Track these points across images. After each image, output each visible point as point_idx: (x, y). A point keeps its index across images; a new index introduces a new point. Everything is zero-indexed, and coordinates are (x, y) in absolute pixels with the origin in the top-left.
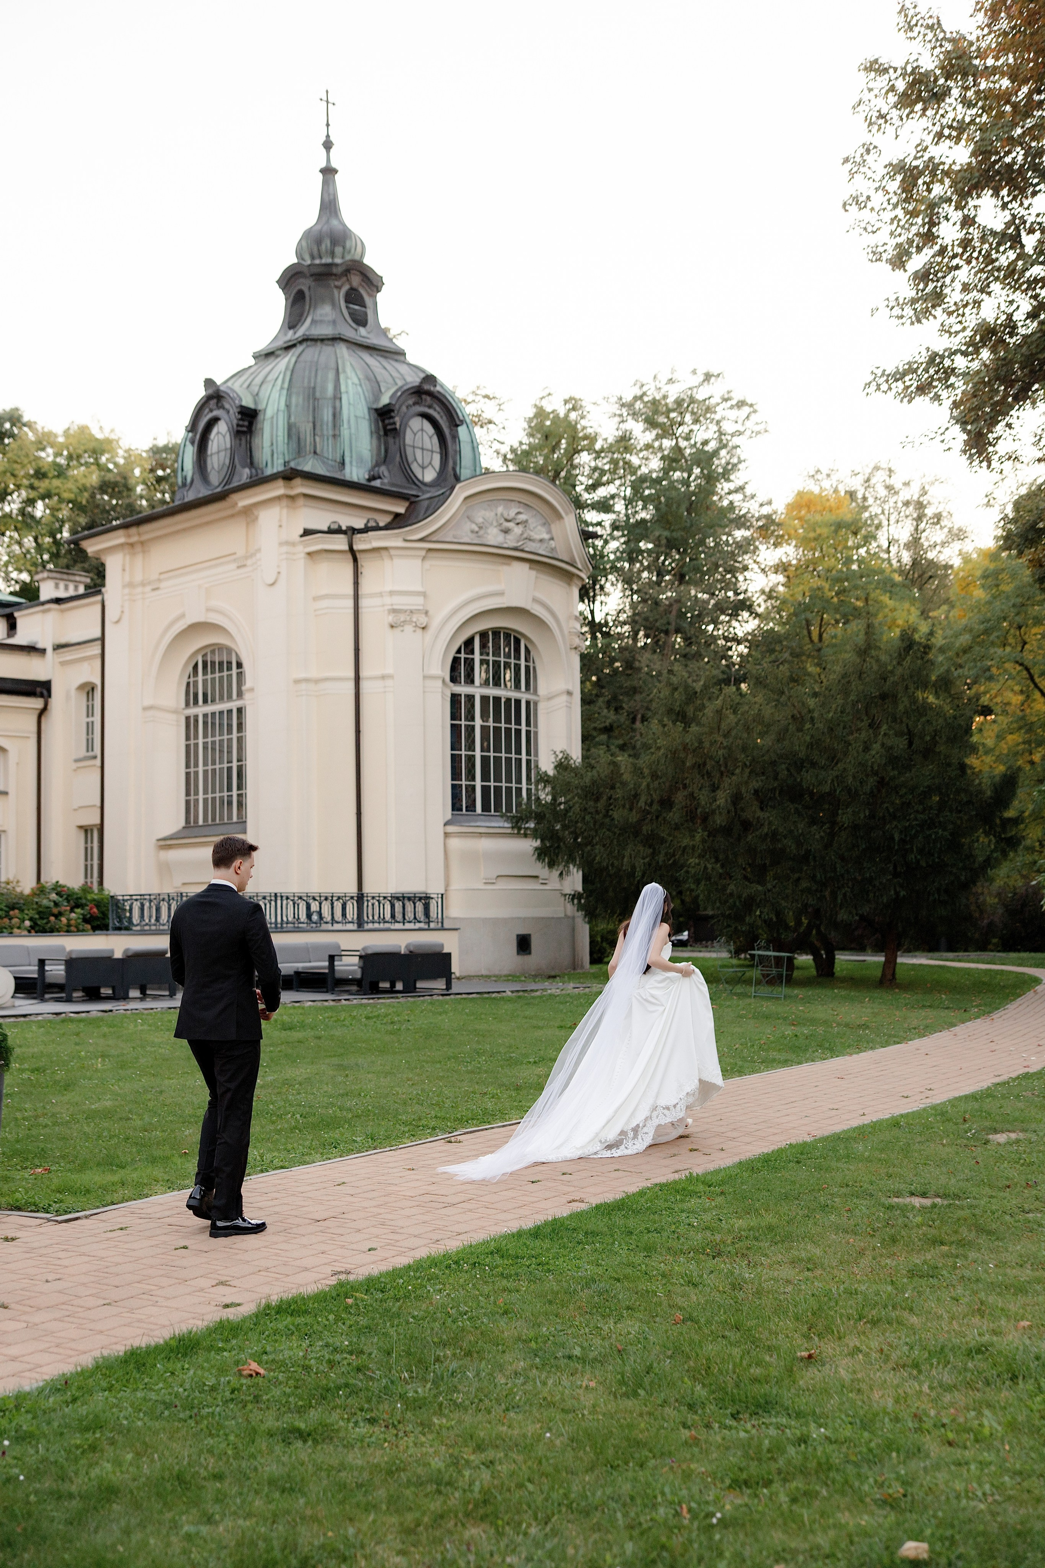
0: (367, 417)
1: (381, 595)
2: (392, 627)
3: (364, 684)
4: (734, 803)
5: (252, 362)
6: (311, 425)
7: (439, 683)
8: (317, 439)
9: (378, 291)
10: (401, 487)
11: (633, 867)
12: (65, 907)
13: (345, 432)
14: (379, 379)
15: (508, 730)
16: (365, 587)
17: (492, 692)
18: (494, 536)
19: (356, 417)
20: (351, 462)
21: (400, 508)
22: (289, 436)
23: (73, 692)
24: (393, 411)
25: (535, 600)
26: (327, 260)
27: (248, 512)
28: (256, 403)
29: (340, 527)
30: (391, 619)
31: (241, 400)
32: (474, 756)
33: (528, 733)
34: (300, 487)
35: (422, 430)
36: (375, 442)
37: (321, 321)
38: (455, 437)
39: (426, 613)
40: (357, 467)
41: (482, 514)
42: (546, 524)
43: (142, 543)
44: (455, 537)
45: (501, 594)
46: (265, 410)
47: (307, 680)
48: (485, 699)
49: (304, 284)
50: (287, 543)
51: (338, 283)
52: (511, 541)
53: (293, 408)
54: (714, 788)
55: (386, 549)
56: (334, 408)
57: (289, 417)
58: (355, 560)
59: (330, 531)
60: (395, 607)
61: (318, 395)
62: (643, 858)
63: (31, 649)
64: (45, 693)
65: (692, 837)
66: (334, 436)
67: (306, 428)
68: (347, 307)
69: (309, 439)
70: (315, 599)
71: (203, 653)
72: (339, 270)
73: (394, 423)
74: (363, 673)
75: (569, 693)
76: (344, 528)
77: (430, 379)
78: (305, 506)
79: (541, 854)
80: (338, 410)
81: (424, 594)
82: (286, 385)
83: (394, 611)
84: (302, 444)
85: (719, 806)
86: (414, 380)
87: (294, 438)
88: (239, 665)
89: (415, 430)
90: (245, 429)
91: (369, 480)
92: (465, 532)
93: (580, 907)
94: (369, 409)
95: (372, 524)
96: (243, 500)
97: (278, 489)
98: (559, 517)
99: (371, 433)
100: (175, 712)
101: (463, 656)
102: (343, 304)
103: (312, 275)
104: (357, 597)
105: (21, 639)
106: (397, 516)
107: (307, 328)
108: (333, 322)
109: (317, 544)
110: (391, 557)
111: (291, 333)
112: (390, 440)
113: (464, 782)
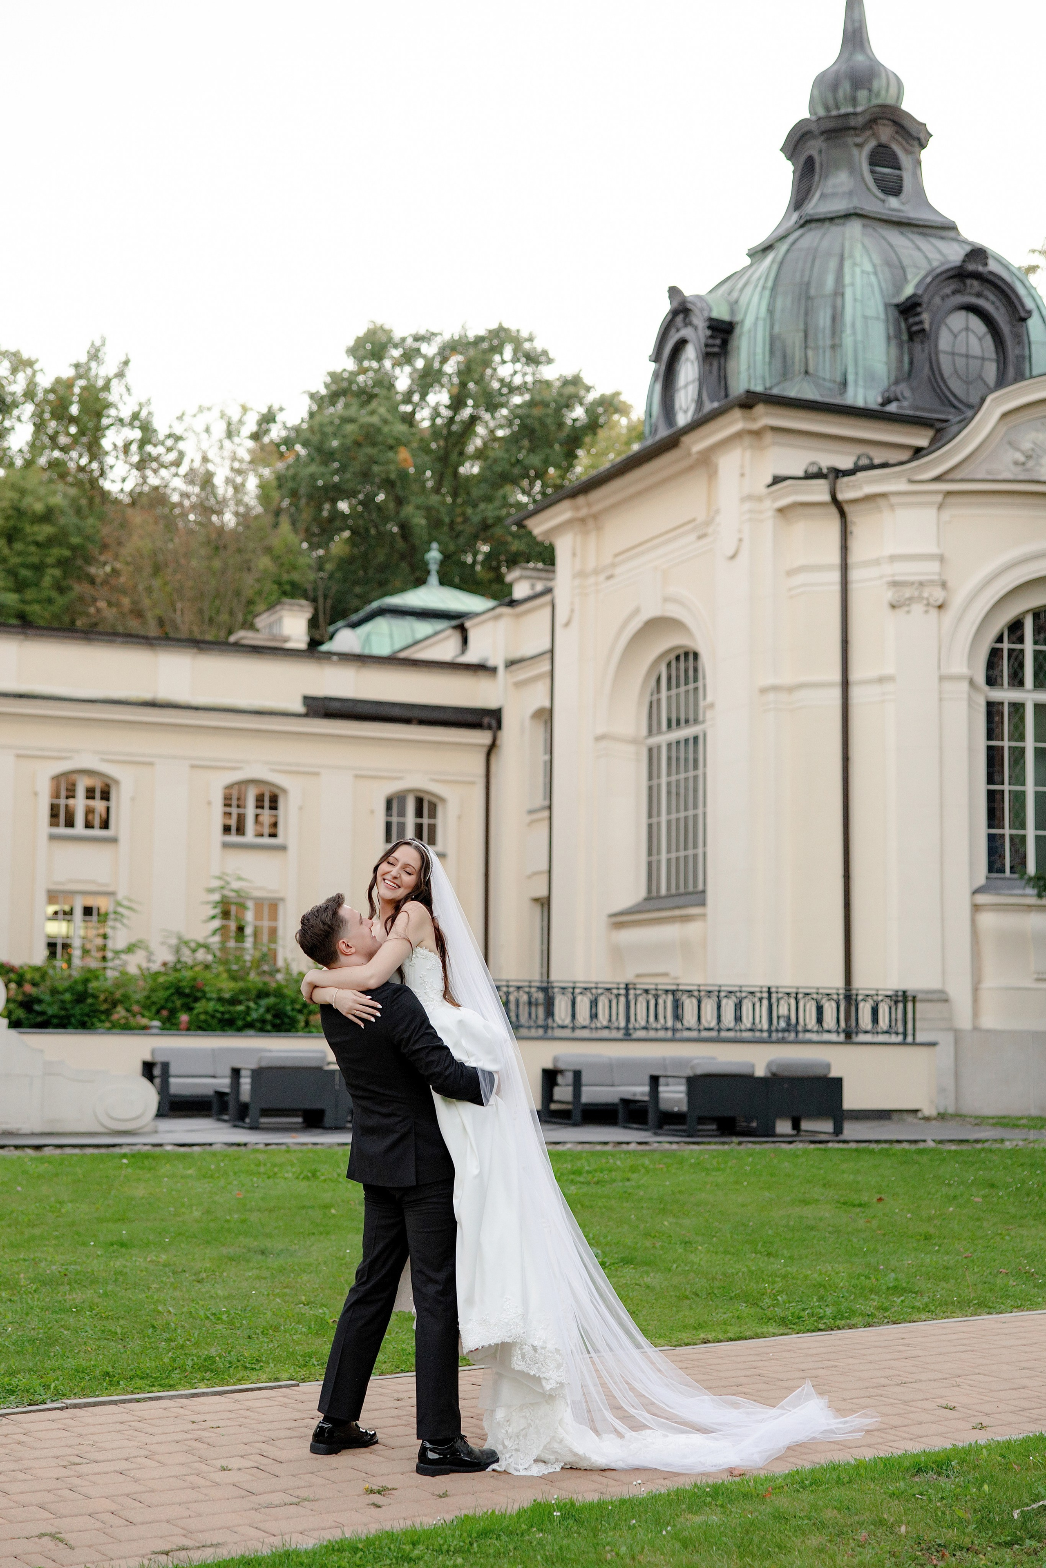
0: (882, 316)
1: (877, 562)
2: (893, 607)
3: (856, 693)
5: (748, 261)
6: (801, 334)
7: (965, 686)
8: (810, 353)
9: (923, 147)
10: (929, 411)
13: (848, 340)
14: (906, 262)
16: (859, 552)
19: (865, 318)
20: (856, 381)
21: (921, 439)
22: (772, 352)
23: (527, 722)
24: (919, 305)
26: (846, 109)
27: (708, 461)
28: (732, 312)
29: (820, 469)
30: (889, 595)
31: (711, 310)
32: (1023, 793)
34: (765, 417)
35: (967, 329)
36: (894, 351)
37: (834, 195)
38: (1021, 336)
39: (944, 585)
40: (865, 387)
41: (1031, 437)
43: (595, 517)
44: (988, 473)
46: (742, 322)
47: (775, 688)
48: (1040, 709)
49: (813, 148)
50: (749, 498)
51: (858, 140)
53: (778, 315)
55: (884, 495)
56: (834, 307)
57: (772, 326)
58: (843, 514)
59: (808, 476)
60: (897, 578)
61: (812, 292)
63: (481, 668)
64: (494, 723)
66: (833, 347)
68: (872, 172)
69: (798, 355)
70: (790, 573)
71: (666, 660)
72: (860, 121)
73: (921, 322)
74: (855, 675)
76: (825, 471)
78: (774, 444)
80: (839, 310)
81: (941, 559)
82: (770, 284)
83: (895, 584)
84: (789, 362)
86: (956, 258)
87: (778, 354)
89: (956, 330)
90: (716, 350)
91: (883, 404)
92: (1005, 463)
94: (887, 305)
95: (864, 462)
96: (697, 444)
97: (735, 422)
99: (889, 338)
100: (634, 741)
101: (1006, 646)
102: (865, 167)
103: (822, 133)
104: (845, 567)
105: (471, 657)
106: (918, 452)
107: (815, 206)
108: (851, 193)
109: (790, 495)
110: (892, 507)
111: (795, 216)
112: (918, 347)
113: (1007, 831)
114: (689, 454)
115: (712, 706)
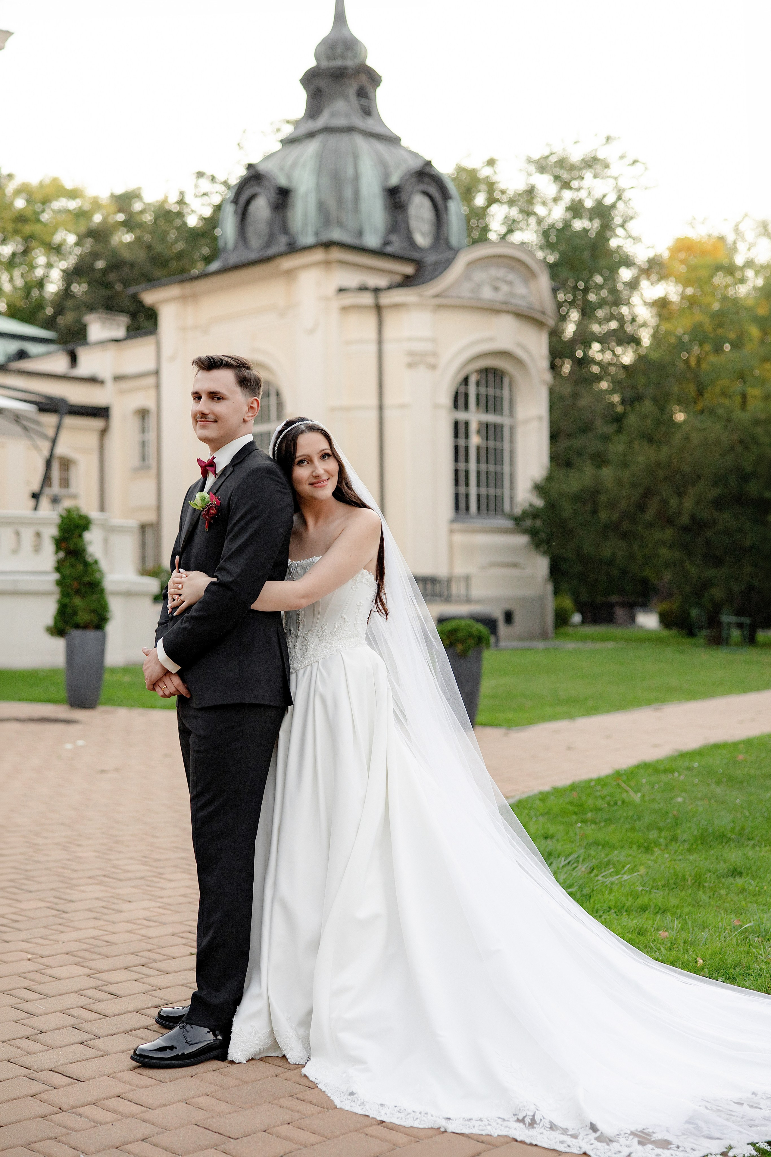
0: (381, 195)
1: (399, 340)
2: (409, 366)
3: (387, 413)
6: (336, 201)
7: (444, 411)
8: (342, 213)
9: (378, 85)
10: (405, 252)
13: (363, 207)
14: (388, 163)
16: (388, 334)
17: (484, 417)
18: (487, 293)
19: (372, 195)
20: (368, 232)
21: (409, 269)
22: (320, 210)
23: (130, 416)
24: (400, 190)
25: (519, 345)
26: (340, 63)
27: (290, 274)
28: (289, 183)
29: (368, 286)
30: (407, 359)
31: (276, 180)
32: (469, 469)
33: (511, 450)
34: (336, 254)
35: (422, 204)
36: (387, 215)
37: (338, 114)
38: (446, 209)
39: (435, 355)
40: (372, 236)
41: (479, 276)
42: (526, 283)
43: (195, 295)
44: (460, 294)
45: (491, 339)
46: (297, 190)
47: (341, 408)
48: (478, 424)
49: (322, 83)
50: (324, 298)
51: (350, 82)
52: (500, 296)
53: (322, 189)
55: (403, 305)
56: (355, 187)
57: (319, 196)
58: (380, 312)
59: (360, 289)
60: (411, 350)
61: (340, 176)
63: (93, 380)
64: (104, 415)
66: (355, 210)
67: (332, 203)
68: (358, 101)
69: (335, 213)
70: (349, 343)
72: (350, 72)
73: (400, 200)
74: (387, 402)
75: (540, 418)
76: (371, 287)
77: (429, 163)
78: (340, 269)
80: (357, 189)
81: (434, 340)
82: (315, 170)
83: (411, 354)
84: (330, 216)
86: (415, 163)
87: (323, 212)
88: (278, 394)
89: (417, 204)
90: (279, 205)
91: (382, 246)
92: (465, 290)
94: (383, 189)
95: (393, 283)
96: (287, 263)
98: (535, 276)
99: (384, 207)
102: (355, 99)
103: (329, 76)
104: (380, 342)
105: (81, 372)
107: (326, 119)
108: (348, 115)
109: (349, 300)
110: (408, 310)
112: (398, 213)
113: (462, 490)
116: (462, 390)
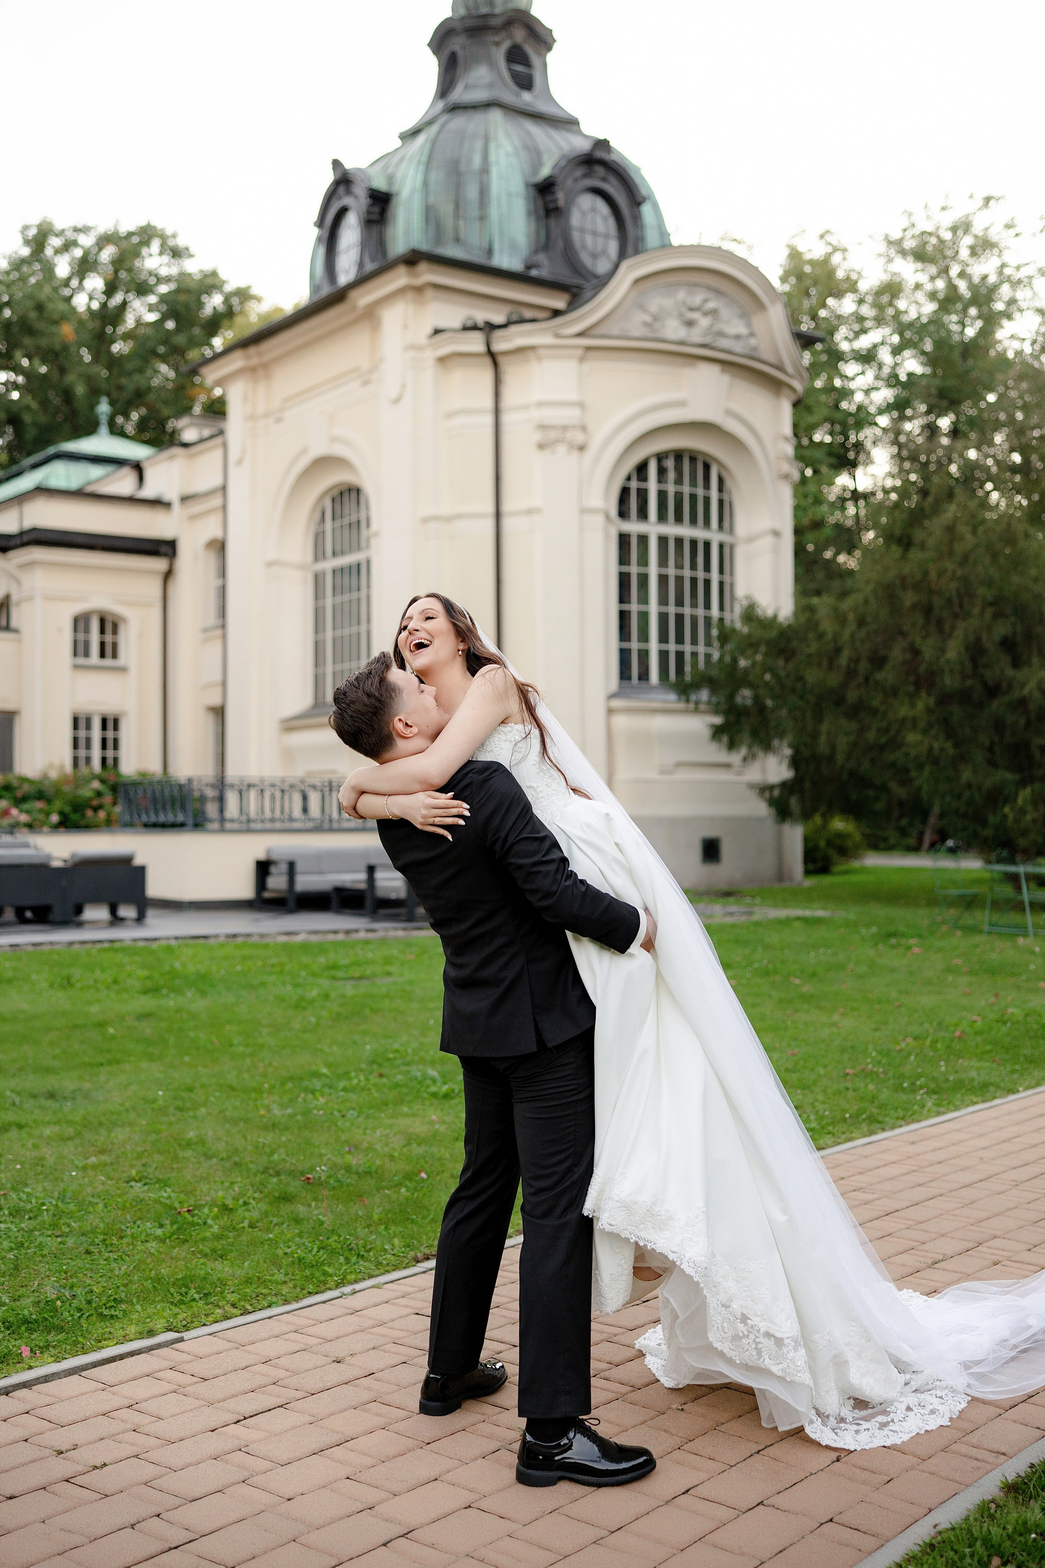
0: (523, 192)
1: (526, 407)
2: (540, 447)
3: (508, 524)
4: (974, 660)
5: (399, 143)
6: (453, 206)
7: (600, 519)
8: (461, 223)
9: (549, 48)
10: (561, 276)
11: (833, 748)
12: (108, 799)
13: (494, 212)
14: (541, 148)
15: (694, 581)
16: (510, 398)
17: (672, 530)
18: (673, 330)
19: (509, 194)
20: (501, 247)
21: (559, 302)
22: (427, 220)
23: (201, 551)
24: (555, 185)
25: (729, 413)
26: (485, 10)
27: (371, 315)
28: (390, 184)
29: (476, 322)
30: (537, 436)
31: (370, 182)
32: (648, 612)
33: (721, 584)
34: (427, 274)
35: (594, 209)
36: (533, 225)
37: (475, 86)
38: (637, 218)
39: (584, 428)
40: (509, 252)
41: (657, 302)
42: (744, 315)
43: (265, 366)
44: (623, 330)
45: (682, 404)
46: (399, 192)
47: (436, 518)
48: (663, 540)
49: (457, 44)
50: (412, 347)
51: (497, 38)
52: (696, 335)
53: (431, 187)
54: (944, 634)
55: (532, 348)
56: (481, 183)
57: (427, 197)
58: (495, 364)
59: (466, 328)
60: (544, 422)
61: (462, 168)
62: (846, 735)
63: (158, 503)
64: (170, 551)
65: (913, 705)
66: (481, 218)
67: (446, 210)
68: (509, 68)
69: (449, 223)
70: (449, 415)
71: (331, 495)
72: (499, 22)
73: (556, 201)
74: (508, 506)
75: (776, 534)
76: (480, 324)
78: (433, 299)
79: (717, 732)
80: (486, 185)
81: (581, 405)
83: (543, 427)
84: (442, 230)
85: (948, 662)
86: (582, 146)
87: (433, 222)
89: (585, 209)
90: (374, 217)
91: (526, 269)
92: (635, 324)
93: (773, 802)
94: (527, 185)
95: (514, 317)
96: (363, 298)
97: (400, 278)
98: (761, 306)
99: (529, 214)
100: (302, 567)
102: (503, 63)
103: (467, 30)
104: (497, 412)
105: (148, 492)
106: (556, 313)
107: (458, 94)
108: (490, 86)
109: (449, 346)
110: (539, 359)
111: (441, 105)
112: (552, 222)
113: (635, 645)
114: (354, 308)
115: (376, 534)
116: (634, 485)
